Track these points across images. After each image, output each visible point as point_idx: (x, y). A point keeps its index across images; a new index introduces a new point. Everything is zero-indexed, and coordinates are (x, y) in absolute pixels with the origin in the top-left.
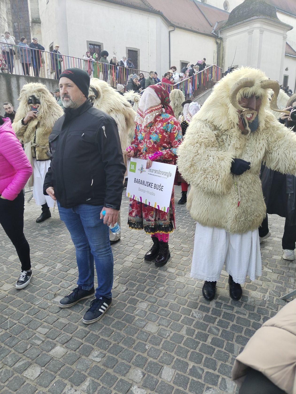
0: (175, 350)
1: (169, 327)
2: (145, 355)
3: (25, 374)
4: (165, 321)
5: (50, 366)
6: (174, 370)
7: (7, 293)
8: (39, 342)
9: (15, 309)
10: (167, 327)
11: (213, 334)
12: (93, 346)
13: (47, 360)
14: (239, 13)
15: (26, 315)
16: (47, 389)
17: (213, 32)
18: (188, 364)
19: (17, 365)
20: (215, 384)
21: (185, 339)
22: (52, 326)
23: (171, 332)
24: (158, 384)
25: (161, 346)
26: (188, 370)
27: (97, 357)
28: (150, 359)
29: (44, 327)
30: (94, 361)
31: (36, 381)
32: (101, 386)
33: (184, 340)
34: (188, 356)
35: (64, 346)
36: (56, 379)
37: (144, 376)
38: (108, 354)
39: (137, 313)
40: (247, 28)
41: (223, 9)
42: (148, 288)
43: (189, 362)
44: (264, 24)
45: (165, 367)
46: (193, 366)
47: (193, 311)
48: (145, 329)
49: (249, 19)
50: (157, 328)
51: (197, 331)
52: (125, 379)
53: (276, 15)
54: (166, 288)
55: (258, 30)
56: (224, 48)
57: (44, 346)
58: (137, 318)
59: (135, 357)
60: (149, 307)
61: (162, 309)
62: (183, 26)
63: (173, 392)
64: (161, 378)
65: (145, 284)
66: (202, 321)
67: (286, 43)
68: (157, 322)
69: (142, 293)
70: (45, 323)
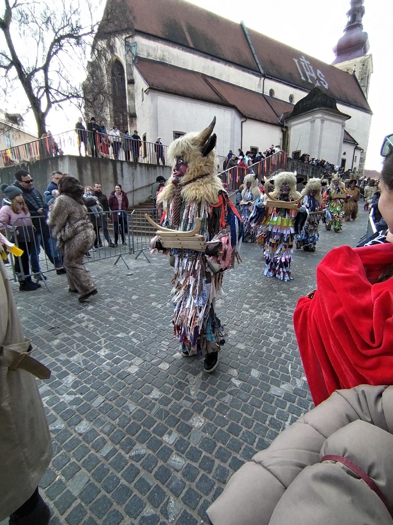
0: (259, 360)
1: (253, 346)
2: (238, 362)
3: (159, 366)
4: (250, 342)
5: (175, 363)
6: (259, 372)
8: (165, 350)
11: (286, 353)
13: (172, 360)
14: (303, 105)
15: (152, 333)
16: (176, 376)
17: (279, 121)
18: (268, 369)
19: (153, 361)
20: (289, 381)
22: (171, 341)
23: (255, 350)
24: (249, 378)
25: (248, 357)
26: (269, 372)
28: (242, 365)
29: (166, 341)
31: (167, 371)
33: (264, 355)
34: (269, 365)
36: (180, 371)
37: (239, 374)
39: (229, 337)
40: (310, 118)
41: (289, 102)
42: (235, 321)
43: (269, 368)
44: (325, 115)
45: (253, 369)
46: (272, 370)
47: (270, 338)
48: (236, 346)
49: (311, 110)
50: (245, 346)
51: (273, 350)
52: (226, 374)
53: (336, 106)
54: (248, 322)
55: (320, 120)
56: (289, 135)
57: (168, 352)
58: (229, 340)
59: (231, 363)
60: (238, 333)
61: (247, 336)
62: (254, 117)
63: (259, 384)
64: (250, 375)
65: (233, 319)
66: (277, 344)
67: (345, 130)
68: (244, 343)
69: (231, 324)
70: (166, 339)
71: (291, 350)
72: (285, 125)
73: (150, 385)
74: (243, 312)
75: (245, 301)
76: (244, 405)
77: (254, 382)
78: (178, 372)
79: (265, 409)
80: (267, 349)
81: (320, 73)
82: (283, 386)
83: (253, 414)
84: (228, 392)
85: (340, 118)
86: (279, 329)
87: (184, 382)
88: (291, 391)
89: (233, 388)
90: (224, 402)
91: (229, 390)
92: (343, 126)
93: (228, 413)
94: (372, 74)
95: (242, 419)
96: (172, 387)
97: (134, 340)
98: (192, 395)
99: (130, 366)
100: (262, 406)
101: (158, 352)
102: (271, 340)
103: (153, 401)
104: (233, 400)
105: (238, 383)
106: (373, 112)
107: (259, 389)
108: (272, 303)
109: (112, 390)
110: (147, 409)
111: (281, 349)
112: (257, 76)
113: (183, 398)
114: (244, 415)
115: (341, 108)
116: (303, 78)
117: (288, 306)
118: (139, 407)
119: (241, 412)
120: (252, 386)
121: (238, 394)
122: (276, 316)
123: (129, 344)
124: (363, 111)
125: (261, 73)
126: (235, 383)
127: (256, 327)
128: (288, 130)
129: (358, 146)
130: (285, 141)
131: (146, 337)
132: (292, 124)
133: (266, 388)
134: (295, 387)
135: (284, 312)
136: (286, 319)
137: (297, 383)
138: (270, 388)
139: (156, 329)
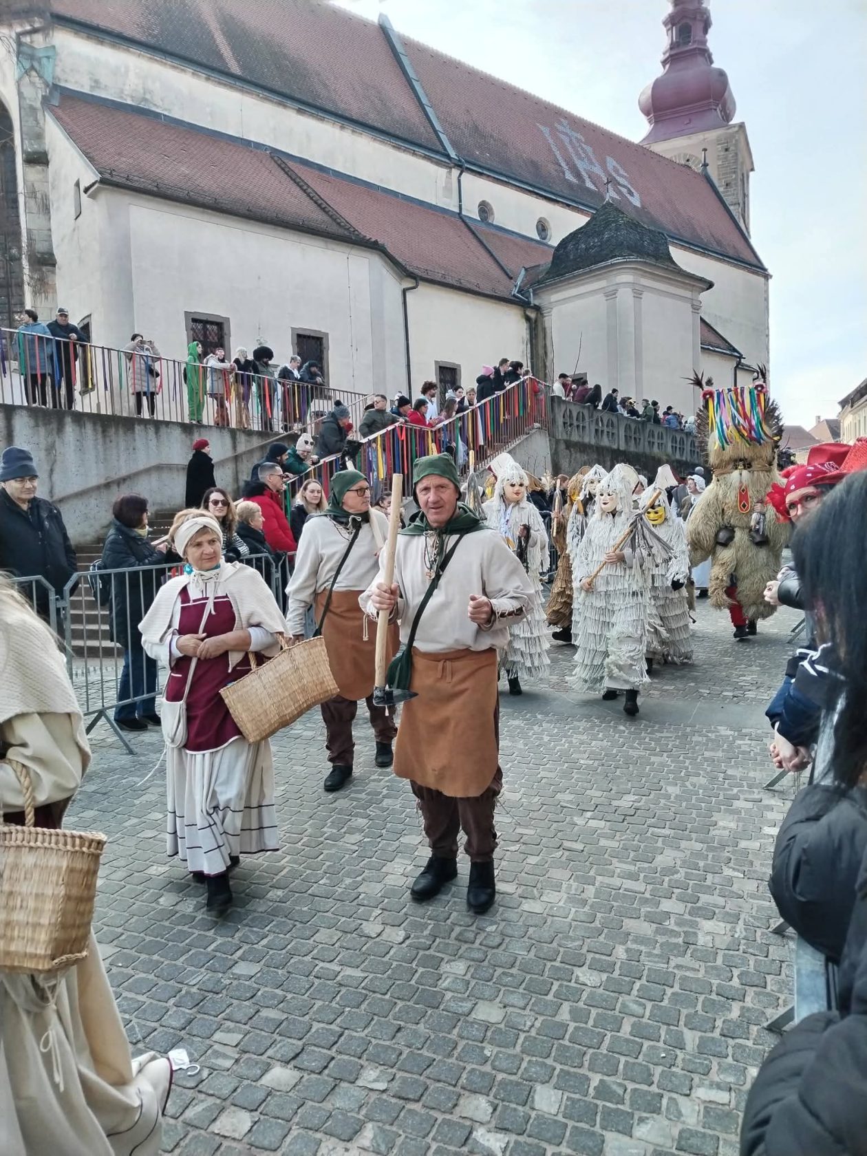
0: (553, 1054)
1: (529, 1007)
2: (487, 1068)
3: (216, 1128)
4: (515, 996)
5: (271, 1108)
6: (561, 1092)
8: (228, 1063)
9: (141, 998)
10: (524, 1009)
11: (633, 1015)
12: (361, 1061)
13: (261, 1095)
14: (577, 249)
15: (175, 1008)
17: (515, 291)
18: (588, 1079)
19: (190, 1114)
20: (656, 1110)
21: (570, 1029)
22: (247, 1027)
23: (536, 1019)
24: (531, 1121)
25: (518, 1048)
26: (591, 1091)
27: (375, 1081)
28: (500, 1076)
29: (229, 1031)
30: (372, 1090)
31: (245, 1140)
32: (403, 1137)
33: (568, 1033)
34: (586, 1064)
35: (291, 1065)
36: (294, 1133)
37: (495, 1110)
38: (400, 1074)
39: (445, 984)
40: (602, 284)
41: (538, 238)
42: (457, 930)
43: (590, 1074)
44: (643, 276)
45: (539, 1087)
46: (601, 1081)
47: (578, 972)
48: (473, 1015)
49: (603, 264)
50: (502, 1013)
51: (594, 1012)
52: (454, 1118)
53: (669, 254)
54: (501, 928)
55: (629, 290)
56: (548, 331)
57: (242, 1069)
58: (449, 995)
59: (464, 1075)
60: (472, 970)
61: (503, 973)
62: (438, 278)
63: (568, 1134)
64: (533, 1109)
65: (449, 922)
66: (601, 990)
67: (701, 319)
68: (498, 1000)
69: (447, 941)
70: (228, 1023)
71: (649, 1005)
72: (535, 301)
77: (551, 1131)
78: (288, 1139)
80: (576, 1015)
81: (615, 163)
82: (640, 1131)
85: (684, 285)
86: (601, 938)
88: (669, 1144)
92: (696, 308)
94: (751, 174)
101: (205, 1074)
102: (582, 979)
105: (496, 1143)
106: (770, 271)
108: (567, 853)
111: (618, 1006)
112: (438, 163)
115: (681, 257)
116: (569, 176)
117: (615, 861)
120: (544, 1145)
122: (584, 896)
124: (744, 268)
125: (448, 156)
126: (486, 1144)
127: (526, 939)
128: (543, 317)
129: (742, 360)
130: (537, 345)
131: (153, 1025)
132: (552, 300)
133: (591, 1144)
134: (680, 1126)
135: (607, 880)
136: (615, 904)
137: (683, 1111)
138: (603, 1142)
139: (188, 993)
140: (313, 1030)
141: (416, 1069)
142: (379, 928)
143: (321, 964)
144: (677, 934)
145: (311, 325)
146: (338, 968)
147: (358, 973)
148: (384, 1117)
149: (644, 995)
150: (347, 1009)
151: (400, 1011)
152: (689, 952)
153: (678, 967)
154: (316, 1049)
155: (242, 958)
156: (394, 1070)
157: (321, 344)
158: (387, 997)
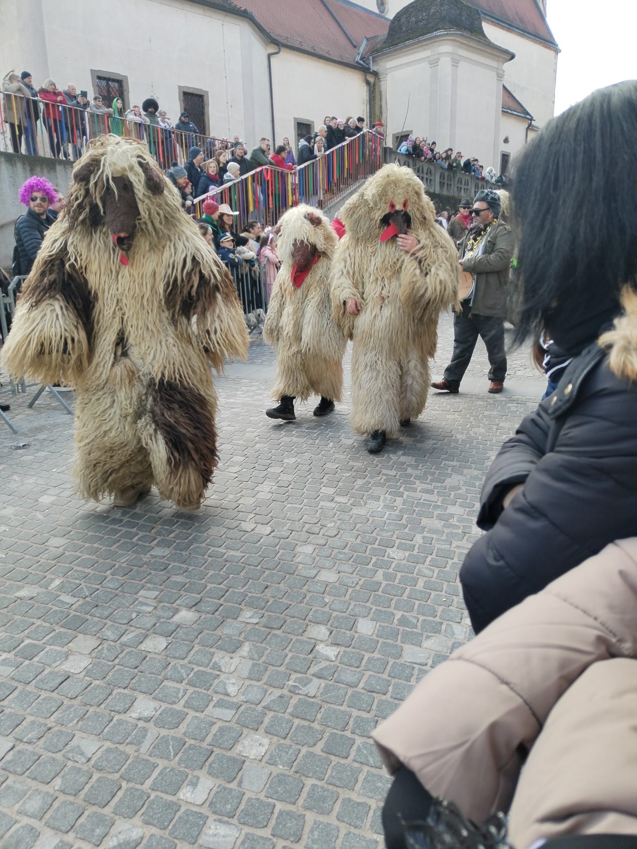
0: (371, 600)
1: (355, 573)
2: (327, 609)
3: (142, 647)
4: (346, 566)
5: (180, 635)
6: (375, 622)
7: (61, 550)
8: (149, 609)
9: (87, 571)
10: (352, 574)
11: (425, 577)
12: (240, 606)
13: (173, 627)
14: (409, 22)
15: (111, 577)
16: (186, 661)
18: (393, 614)
19: (124, 639)
20: (438, 632)
21: (383, 586)
22: (162, 587)
23: (360, 580)
24: (355, 639)
25: (348, 597)
26: (396, 621)
27: (250, 618)
28: (335, 614)
29: (149, 589)
30: (248, 623)
31: (163, 653)
32: (269, 650)
33: (382, 588)
34: (393, 606)
35: (193, 609)
36: (196, 649)
37: (331, 633)
38: (267, 614)
39: (298, 560)
40: (427, 53)
41: (376, 11)
42: (307, 526)
43: (395, 612)
44: (460, 47)
45: (360, 620)
46: (402, 615)
47: (389, 550)
48: (317, 578)
49: (429, 36)
50: (337, 576)
51: (399, 575)
52: (304, 638)
53: (481, 28)
54: (337, 525)
55: (449, 59)
56: (383, 93)
57: (159, 613)
58: (300, 566)
59: (311, 613)
60: (317, 551)
61: (339, 552)
62: (297, 45)
63: (379, 646)
64: (357, 632)
65: (301, 521)
66: (405, 562)
67: (504, 87)
68: (335, 568)
69: (300, 533)
70: (149, 585)
71: (436, 570)
72: (373, 68)
73: (126, 691)
74: (322, 503)
75: (325, 480)
76: (353, 695)
77: (368, 644)
78: (192, 653)
79: (398, 694)
80: (387, 576)
82: (427, 644)
83: (374, 707)
84: (314, 675)
85: (492, 56)
86: (406, 530)
87: (208, 670)
88: (444, 650)
89: (323, 664)
90: (306, 695)
91: (314, 669)
92: (500, 76)
93: (319, 716)
95: (351, 723)
96: (182, 687)
97: (67, 599)
98: (233, 694)
99: (67, 658)
100: (390, 688)
101: (134, 615)
102: (392, 555)
103: (141, 724)
104: (327, 689)
105: (331, 652)
106: (560, 47)
107: (380, 656)
108: (384, 477)
109: (30, 719)
110: (128, 744)
111: (416, 571)
113: (212, 704)
114: (355, 713)
115: (491, 31)
117: (418, 482)
118: (108, 744)
119: (348, 709)
120: (363, 653)
121: (336, 674)
122: (395, 504)
123: (55, 608)
124: (540, 43)
126: (325, 653)
127: (354, 531)
128: (380, 81)
129: (533, 123)
130: (374, 106)
131: (97, 587)
132: (388, 67)
133: (394, 652)
134: (453, 640)
135: (411, 494)
136: (417, 509)
137: (456, 632)
138: (402, 650)
139: (120, 566)
140: (208, 588)
141: (278, 610)
142: (253, 526)
143: (213, 549)
144: (458, 527)
145: (195, 84)
146: (224, 551)
147: (238, 554)
148: (256, 638)
149: (434, 564)
150: (232, 576)
151: (267, 576)
152: (465, 538)
153: (457, 547)
154: (210, 600)
155: (157, 545)
156: (263, 611)
157: (203, 101)
158: (259, 567)
